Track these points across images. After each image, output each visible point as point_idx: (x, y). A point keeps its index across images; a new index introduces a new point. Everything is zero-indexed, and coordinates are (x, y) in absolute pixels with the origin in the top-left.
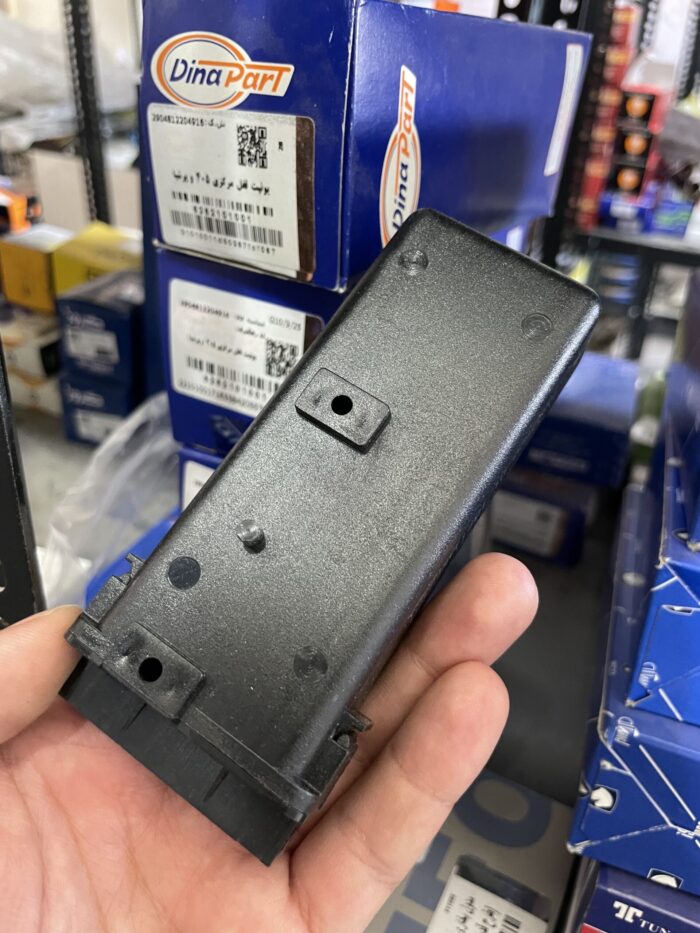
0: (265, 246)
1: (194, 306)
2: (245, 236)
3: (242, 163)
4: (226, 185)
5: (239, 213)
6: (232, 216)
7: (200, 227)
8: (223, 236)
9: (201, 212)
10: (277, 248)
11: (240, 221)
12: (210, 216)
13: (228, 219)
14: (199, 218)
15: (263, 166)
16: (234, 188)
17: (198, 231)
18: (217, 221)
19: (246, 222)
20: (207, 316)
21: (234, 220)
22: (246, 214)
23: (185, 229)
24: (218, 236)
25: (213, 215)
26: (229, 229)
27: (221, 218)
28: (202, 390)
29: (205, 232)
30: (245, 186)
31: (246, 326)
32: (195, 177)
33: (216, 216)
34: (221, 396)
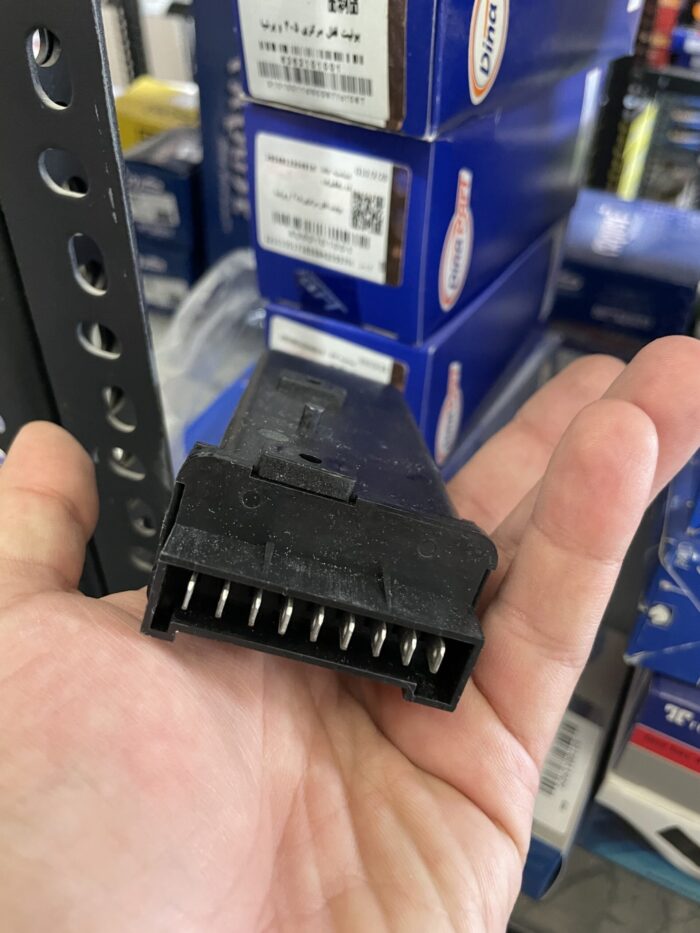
0: (355, 96)
1: (280, 160)
2: (334, 86)
3: (332, 10)
4: (316, 33)
5: (329, 62)
6: (321, 64)
7: (288, 77)
8: (311, 87)
9: (289, 63)
10: (367, 97)
11: (329, 71)
12: (298, 66)
13: (317, 69)
14: (287, 69)
15: (354, 12)
16: (324, 36)
17: (287, 83)
18: (306, 71)
19: (336, 71)
20: (295, 171)
21: (322, 70)
22: (336, 63)
23: (274, 81)
24: (306, 87)
25: (301, 65)
26: (318, 79)
27: (310, 68)
28: (289, 245)
29: (293, 83)
30: (335, 33)
31: (332, 178)
32: (283, 26)
33: (305, 66)
34: (307, 250)
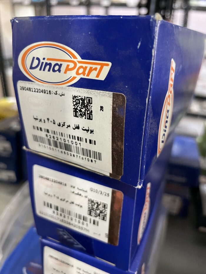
0: (90, 159)
1: (46, 178)
2: (78, 152)
3: (76, 116)
4: (66, 126)
5: (74, 141)
7: (50, 144)
8: (64, 151)
9: (50, 138)
10: (98, 161)
12: (56, 139)
13: (67, 142)
15: (90, 118)
16: (71, 128)
17: (49, 146)
18: (60, 143)
19: (78, 145)
20: (54, 184)
21: (70, 143)
22: (78, 142)
23: (41, 144)
24: (60, 150)
25: (57, 139)
26: (67, 148)
27: (63, 142)
29: (52, 147)
30: (78, 128)
31: (76, 191)
32: (46, 120)
33: (59, 140)
